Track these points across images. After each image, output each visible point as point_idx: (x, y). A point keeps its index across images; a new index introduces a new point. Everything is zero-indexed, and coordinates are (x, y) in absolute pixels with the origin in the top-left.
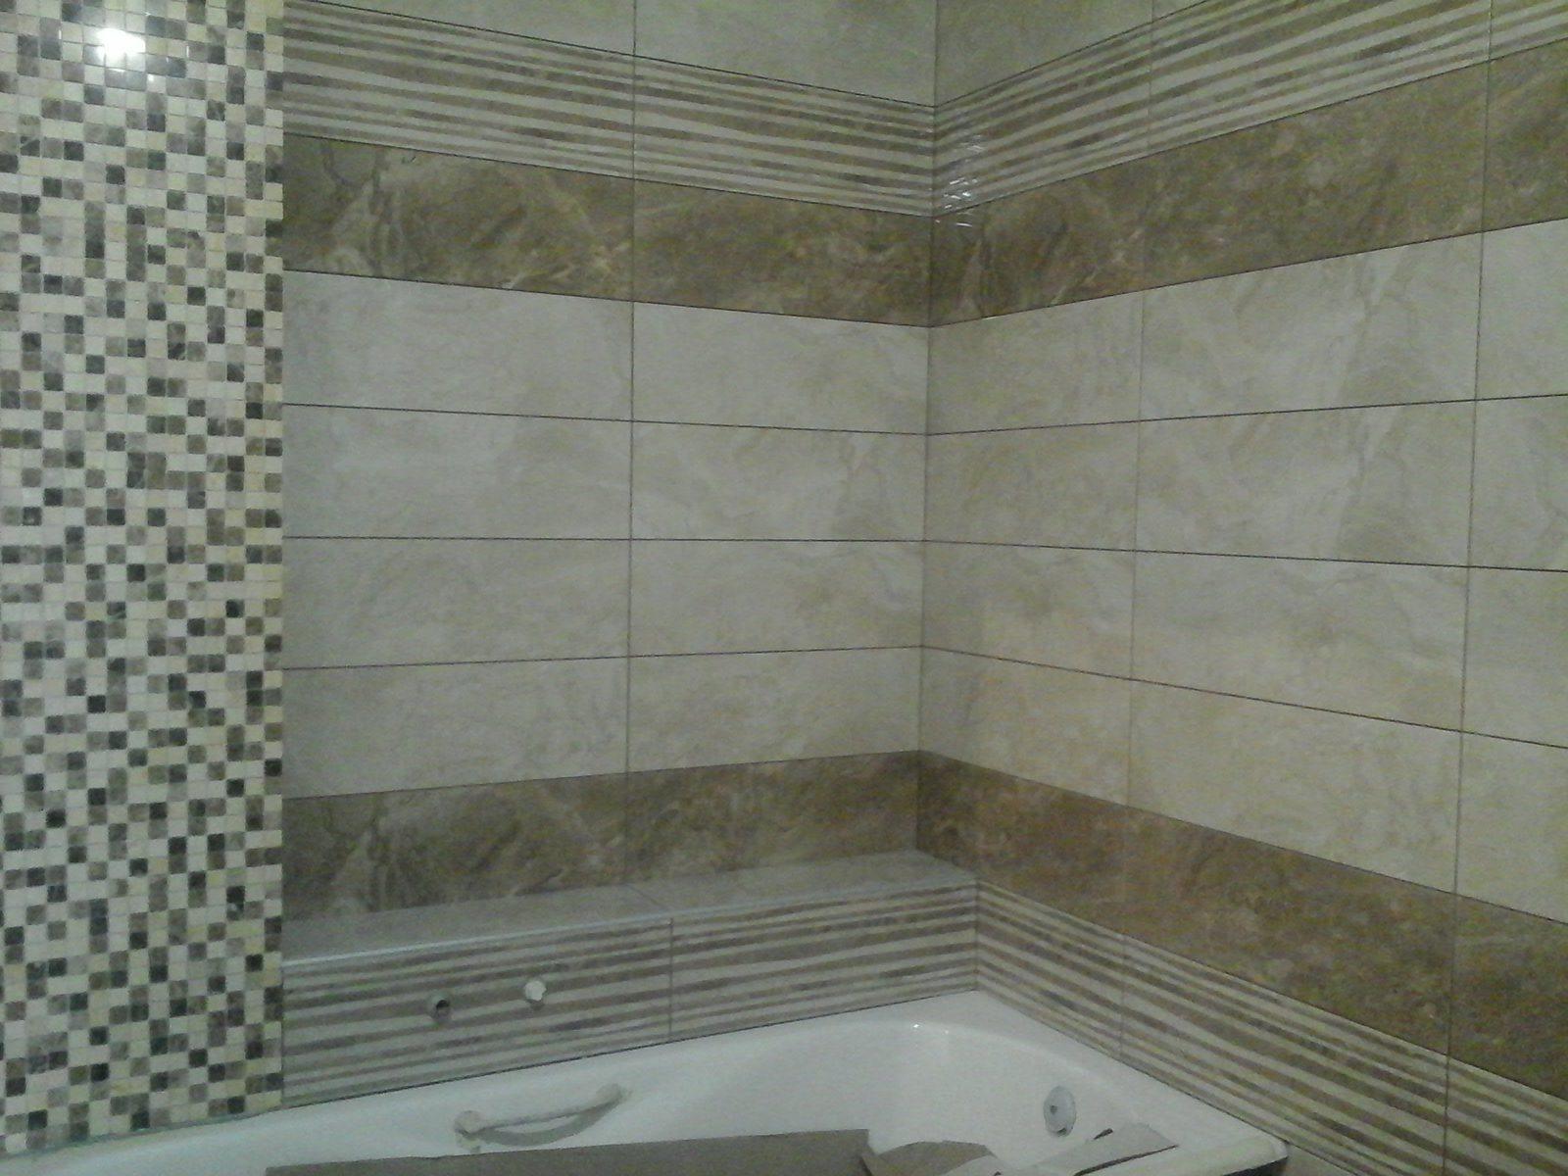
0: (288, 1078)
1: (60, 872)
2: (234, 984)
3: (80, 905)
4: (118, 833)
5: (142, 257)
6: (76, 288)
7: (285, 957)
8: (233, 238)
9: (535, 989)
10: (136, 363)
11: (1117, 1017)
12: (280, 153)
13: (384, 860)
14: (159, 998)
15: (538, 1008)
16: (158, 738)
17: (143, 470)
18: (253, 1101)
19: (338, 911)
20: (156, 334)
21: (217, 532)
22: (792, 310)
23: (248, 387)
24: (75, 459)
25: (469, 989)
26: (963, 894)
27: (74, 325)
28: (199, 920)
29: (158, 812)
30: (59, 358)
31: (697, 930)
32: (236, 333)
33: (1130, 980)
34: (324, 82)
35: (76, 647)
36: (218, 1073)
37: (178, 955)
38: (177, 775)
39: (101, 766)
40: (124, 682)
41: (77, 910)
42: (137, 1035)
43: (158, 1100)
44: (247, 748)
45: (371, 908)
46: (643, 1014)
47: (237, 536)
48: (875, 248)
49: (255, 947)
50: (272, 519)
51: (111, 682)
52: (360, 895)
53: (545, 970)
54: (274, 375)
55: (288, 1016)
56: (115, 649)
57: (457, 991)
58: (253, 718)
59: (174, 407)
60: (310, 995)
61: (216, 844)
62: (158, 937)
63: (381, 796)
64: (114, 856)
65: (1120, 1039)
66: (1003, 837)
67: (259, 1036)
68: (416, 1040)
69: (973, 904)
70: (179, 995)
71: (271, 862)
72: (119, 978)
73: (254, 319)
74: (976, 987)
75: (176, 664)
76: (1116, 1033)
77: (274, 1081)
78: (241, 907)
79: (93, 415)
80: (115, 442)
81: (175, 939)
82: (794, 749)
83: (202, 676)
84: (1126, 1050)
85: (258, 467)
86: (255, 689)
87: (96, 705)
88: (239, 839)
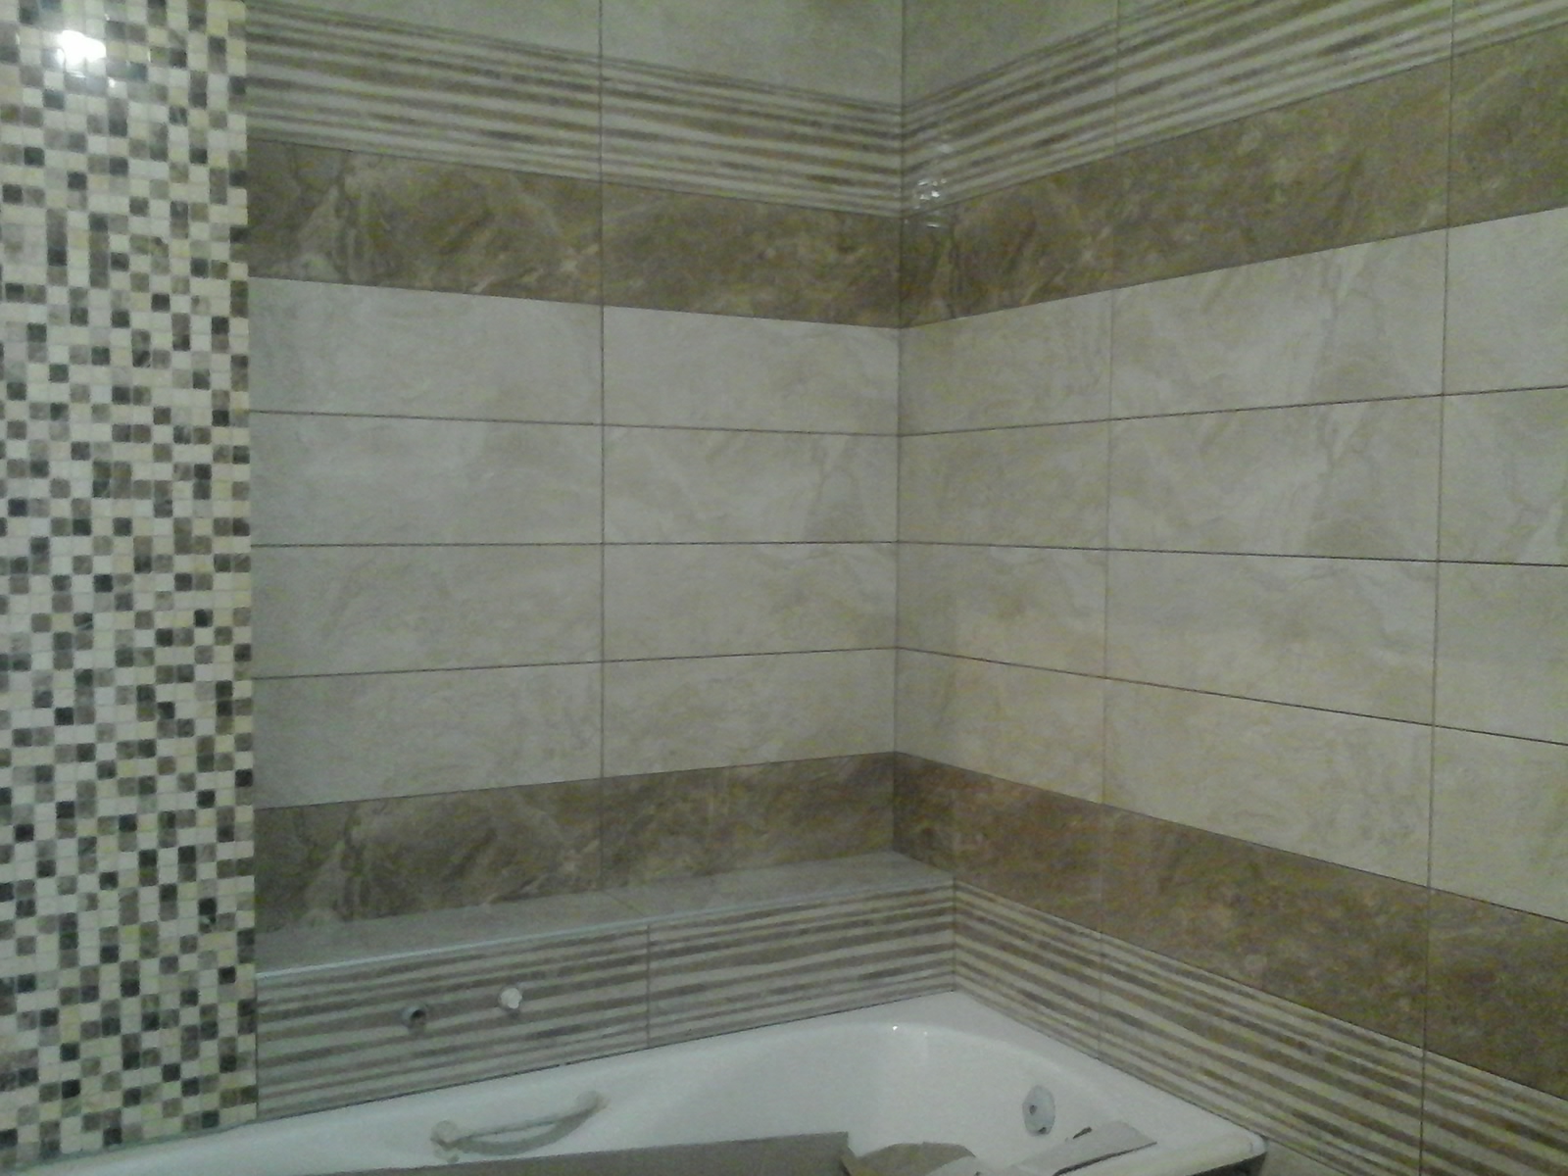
0: (263, 1091)
1: (29, 886)
2: (206, 996)
3: (49, 919)
4: (88, 846)
5: (104, 264)
6: (39, 296)
7: (259, 969)
8: (195, 244)
9: (512, 997)
10: (101, 371)
11: (1096, 1016)
12: (244, 158)
13: (358, 871)
14: (131, 1013)
15: (514, 1017)
16: (126, 749)
17: (109, 480)
18: (228, 1115)
19: (312, 924)
20: (121, 342)
21: (184, 541)
22: (761, 311)
23: (214, 395)
24: (39, 468)
25: (447, 998)
26: (939, 895)
27: (37, 334)
28: (170, 933)
29: (128, 824)
30: (22, 366)
31: (674, 935)
32: (201, 337)
33: (1107, 978)
34: (286, 85)
35: (42, 659)
36: (191, 1087)
37: (150, 969)
38: (146, 787)
39: (69, 779)
40: (91, 695)
41: (47, 925)
42: (109, 1050)
43: (131, 1116)
44: (217, 758)
45: (347, 918)
46: (619, 1021)
47: (204, 544)
48: (844, 250)
49: (228, 958)
50: (239, 528)
51: (79, 693)
52: (335, 907)
53: (523, 978)
54: (240, 380)
55: (263, 1028)
56: (82, 660)
57: (431, 1001)
58: (223, 729)
59: (140, 415)
60: (283, 1007)
61: (188, 856)
62: (129, 951)
63: (353, 806)
64: (83, 869)
65: (1098, 1038)
66: (979, 837)
67: (233, 1049)
68: (391, 1051)
69: (949, 904)
70: (151, 1008)
71: (243, 873)
72: (90, 993)
73: (220, 326)
74: (955, 987)
75: (145, 675)
76: (1094, 1031)
77: (249, 1094)
78: (213, 920)
79: (57, 424)
80: (79, 451)
81: (146, 953)
82: (770, 752)
83: (170, 687)
84: (1105, 1048)
85: (225, 475)
86: (225, 699)
87: (64, 717)
88: (211, 851)
